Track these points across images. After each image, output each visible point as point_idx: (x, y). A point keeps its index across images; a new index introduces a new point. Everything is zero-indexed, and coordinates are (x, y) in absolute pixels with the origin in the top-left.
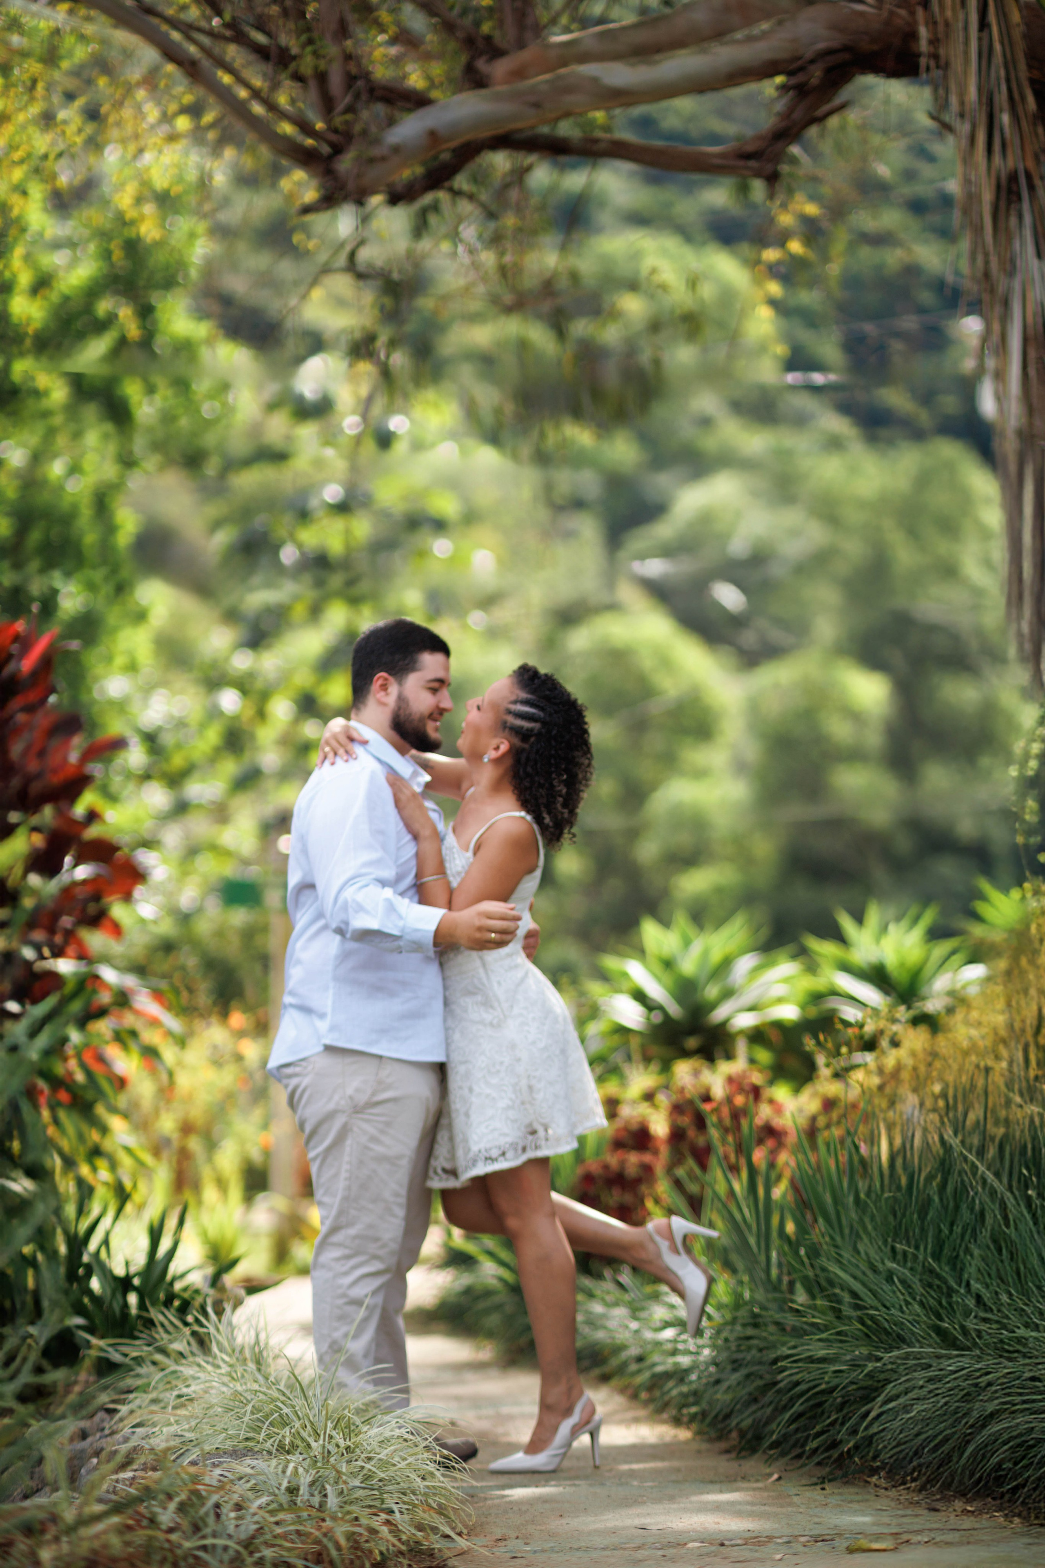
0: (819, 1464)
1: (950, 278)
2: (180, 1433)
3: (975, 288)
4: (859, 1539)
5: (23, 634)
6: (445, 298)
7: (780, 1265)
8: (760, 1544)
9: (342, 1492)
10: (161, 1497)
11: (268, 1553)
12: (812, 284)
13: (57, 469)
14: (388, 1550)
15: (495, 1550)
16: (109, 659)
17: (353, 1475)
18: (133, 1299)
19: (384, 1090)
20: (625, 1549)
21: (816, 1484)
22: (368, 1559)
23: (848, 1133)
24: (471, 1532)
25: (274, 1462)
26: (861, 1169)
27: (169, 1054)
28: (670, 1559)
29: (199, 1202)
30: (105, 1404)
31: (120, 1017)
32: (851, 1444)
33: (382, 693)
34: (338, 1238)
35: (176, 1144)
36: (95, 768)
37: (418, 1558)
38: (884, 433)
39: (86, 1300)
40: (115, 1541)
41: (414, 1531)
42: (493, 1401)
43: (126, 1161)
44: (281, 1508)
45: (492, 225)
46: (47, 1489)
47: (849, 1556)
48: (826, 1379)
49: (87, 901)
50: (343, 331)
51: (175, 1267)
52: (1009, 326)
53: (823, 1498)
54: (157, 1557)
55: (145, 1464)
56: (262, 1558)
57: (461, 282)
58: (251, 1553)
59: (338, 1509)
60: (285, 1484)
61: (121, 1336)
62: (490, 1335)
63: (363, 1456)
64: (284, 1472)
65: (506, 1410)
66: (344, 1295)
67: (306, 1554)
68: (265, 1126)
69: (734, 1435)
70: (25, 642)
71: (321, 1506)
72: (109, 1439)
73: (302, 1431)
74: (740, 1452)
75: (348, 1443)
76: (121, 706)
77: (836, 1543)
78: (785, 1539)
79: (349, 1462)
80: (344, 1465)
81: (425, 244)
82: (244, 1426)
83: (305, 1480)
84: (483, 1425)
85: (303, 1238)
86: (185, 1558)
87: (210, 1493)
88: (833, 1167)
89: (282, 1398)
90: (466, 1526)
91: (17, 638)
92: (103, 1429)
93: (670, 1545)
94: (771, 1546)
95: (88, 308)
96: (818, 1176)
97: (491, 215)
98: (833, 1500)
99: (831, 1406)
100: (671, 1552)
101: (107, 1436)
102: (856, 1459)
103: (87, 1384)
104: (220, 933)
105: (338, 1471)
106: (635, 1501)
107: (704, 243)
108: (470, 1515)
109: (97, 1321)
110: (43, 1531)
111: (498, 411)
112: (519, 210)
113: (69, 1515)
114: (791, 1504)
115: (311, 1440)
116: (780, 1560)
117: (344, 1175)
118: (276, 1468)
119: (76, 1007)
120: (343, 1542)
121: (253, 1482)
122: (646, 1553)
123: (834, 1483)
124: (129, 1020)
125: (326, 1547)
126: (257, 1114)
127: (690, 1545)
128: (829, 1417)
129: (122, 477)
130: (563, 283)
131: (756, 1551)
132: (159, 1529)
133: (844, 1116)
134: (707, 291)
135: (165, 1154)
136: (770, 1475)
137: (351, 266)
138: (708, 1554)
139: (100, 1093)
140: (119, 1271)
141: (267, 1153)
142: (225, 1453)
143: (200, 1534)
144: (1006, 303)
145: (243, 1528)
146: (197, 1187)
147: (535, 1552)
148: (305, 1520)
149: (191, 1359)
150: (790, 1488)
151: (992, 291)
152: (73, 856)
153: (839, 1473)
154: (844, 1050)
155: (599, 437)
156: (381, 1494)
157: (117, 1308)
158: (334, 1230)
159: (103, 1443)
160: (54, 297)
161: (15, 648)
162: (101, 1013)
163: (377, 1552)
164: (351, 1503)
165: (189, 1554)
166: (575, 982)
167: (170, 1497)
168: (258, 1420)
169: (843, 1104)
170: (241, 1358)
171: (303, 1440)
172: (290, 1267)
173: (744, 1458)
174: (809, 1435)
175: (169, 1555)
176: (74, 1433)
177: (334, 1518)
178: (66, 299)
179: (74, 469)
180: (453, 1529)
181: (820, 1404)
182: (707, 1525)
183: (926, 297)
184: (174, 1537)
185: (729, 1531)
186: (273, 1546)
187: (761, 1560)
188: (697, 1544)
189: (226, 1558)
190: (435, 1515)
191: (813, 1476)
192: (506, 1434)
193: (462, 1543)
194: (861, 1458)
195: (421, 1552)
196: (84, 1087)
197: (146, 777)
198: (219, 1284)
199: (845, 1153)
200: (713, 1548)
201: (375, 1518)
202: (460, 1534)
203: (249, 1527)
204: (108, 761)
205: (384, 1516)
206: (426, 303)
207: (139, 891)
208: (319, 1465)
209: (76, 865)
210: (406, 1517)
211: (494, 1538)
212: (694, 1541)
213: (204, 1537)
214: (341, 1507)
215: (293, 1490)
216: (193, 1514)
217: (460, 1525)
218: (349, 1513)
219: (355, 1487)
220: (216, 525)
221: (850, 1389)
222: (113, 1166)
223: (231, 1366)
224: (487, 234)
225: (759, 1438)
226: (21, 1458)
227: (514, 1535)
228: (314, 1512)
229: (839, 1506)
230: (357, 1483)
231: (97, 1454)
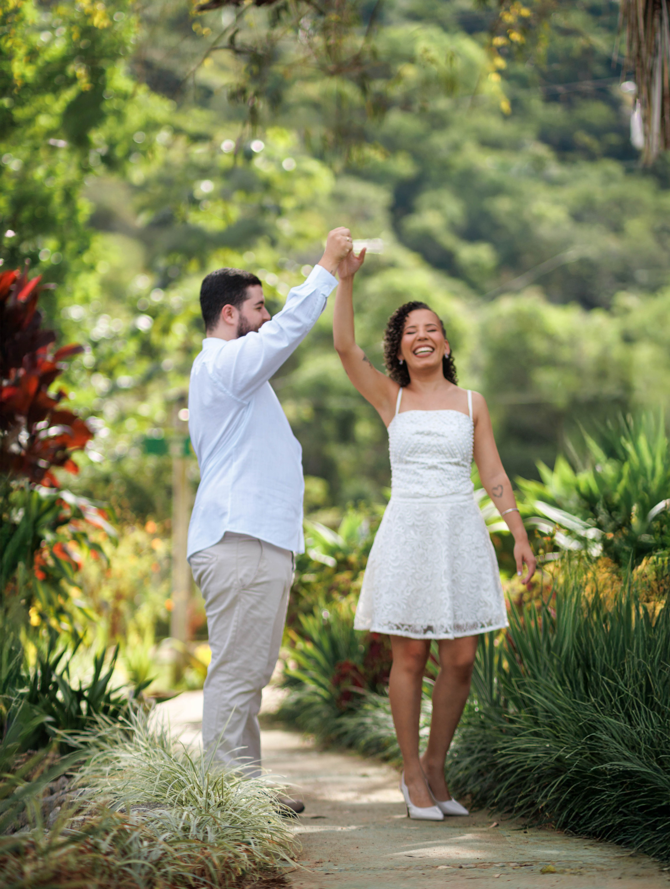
0: (523, 816)
1: (615, 57)
2: (114, 791)
3: (632, 64)
4: (549, 865)
5: (18, 278)
6: (291, 66)
7: (498, 689)
8: (485, 867)
9: (218, 831)
10: (102, 833)
11: (170, 869)
12: (525, 59)
13: (39, 173)
14: (246, 868)
15: (315, 869)
16: (71, 294)
17: (225, 820)
18: (84, 705)
19: (263, 576)
20: (398, 869)
21: (521, 829)
22: (234, 873)
23: (543, 604)
24: (299, 857)
25: (174, 811)
26: (551, 627)
27: (108, 548)
28: (427, 876)
29: (126, 643)
30: (65, 772)
31: (76, 525)
32: (543, 804)
33: (229, 318)
34: (225, 668)
35: (111, 606)
36: (62, 365)
37: (265, 874)
38: (570, 155)
39: (54, 705)
40: (72, 860)
41: (263, 856)
42: (313, 773)
43: (79, 616)
44: (178, 840)
45: (322, 20)
46: (28, 826)
47: (542, 876)
48: (528, 762)
49: (57, 450)
50: (225, 86)
51: (111, 685)
52: (653, 88)
53: (525, 838)
54: (100, 871)
55: (90, 811)
56: (166, 872)
57: (301, 56)
58: (159, 869)
59: (214, 841)
60: (181, 825)
61: (76, 728)
62: (312, 731)
63: (231, 808)
64: (181, 817)
65: (321, 779)
66: (227, 705)
67: (194, 870)
68: (169, 595)
69: (468, 797)
70: (20, 283)
71: (204, 840)
72: (68, 795)
73: (192, 791)
74: (472, 808)
75: (222, 800)
76: (78, 325)
77: (534, 867)
78: (501, 864)
79: (222, 811)
80: (219, 813)
81: (278, 31)
82: (155, 788)
83: (194, 823)
84: (308, 789)
85: (192, 667)
86: (117, 872)
87: (132, 830)
88: (533, 625)
89: (180, 771)
90: (296, 853)
91: (15, 281)
92: (64, 788)
93: (427, 867)
94: (492, 868)
95: (62, 70)
96: (524, 632)
97: (321, 13)
98: (532, 840)
99: (531, 779)
100: (427, 871)
101: (66, 793)
102: (547, 814)
103: (54, 759)
104: (140, 470)
105: (214, 818)
106: (405, 839)
107: (455, 32)
108: (299, 846)
109: (61, 719)
110: (26, 853)
111: (324, 139)
112: (339, 10)
113: (43, 844)
114: (505, 842)
115: (198, 797)
116: (498, 877)
117: (232, 629)
118: (175, 814)
119: (49, 517)
120: (217, 862)
121: (161, 823)
122: (412, 872)
123: (532, 829)
124: (82, 526)
125: (207, 866)
126: (164, 588)
127: (440, 867)
128: (529, 787)
129: (81, 178)
130: (367, 57)
131: (483, 872)
132: (101, 853)
133: (541, 593)
134: (458, 64)
135: (105, 612)
136: (491, 823)
137: (232, 44)
138: (452, 873)
139: (64, 573)
140: (75, 686)
141: (169, 612)
142: (143, 805)
143: (127, 857)
144: (651, 73)
145: (153, 853)
146: (125, 634)
147: (341, 870)
148: (194, 848)
149: (121, 744)
150: (504, 832)
151: (642, 66)
152: (48, 421)
153: (536, 822)
154: (541, 551)
155: (387, 156)
156: (243, 832)
157: (73, 710)
158: (222, 663)
159: (64, 797)
160: (40, 62)
161: (13, 287)
162: (65, 521)
163: (240, 869)
164: (223, 838)
165: (120, 869)
166: (368, 505)
167: (107, 833)
168: (164, 784)
169: (540, 586)
170: (152, 743)
171: (193, 797)
172: (184, 686)
173: (475, 811)
174: (516, 798)
175: (107, 869)
176: (46, 791)
177: (213, 847)
178: (48, 64)
179: (50, 174)
180: (288, 855)
181: (524, 778)
182: (451, 855)
183: (599, 69)
184: (110, 858)
185: (465, 859)
186: (173, 864)
187: (486, 878)
188: (445, 867)
189: (143, 872)
190: (276, 846)
191: (519, 824)
192: (322, 794)
193: (294, 864)
194: (550, 813)
195: (268, 870)
196: (54, 569)
197: (95, 370)
198: (139, 696)
199: (541, 617)
200: (454, 870)
201: (239, 847)
202: (292, 859)
203: (157, 853)
204: (70, 361)
205: (244, 846)
206: (278, 69)
207: (90, 444)
208: (203, 813)
209: (49, 427)
210: (258, 847)
211: (315, 861)
212: (442, 865)
213: (129, 859)
214: (216, 840)
215: (186, 829)
216: (122, 843)
217: (293, 853)
218: (221, 844)
219: (226, 828)
220: (141, 209)
221: (543, 768)
222: (71, 619)
223: (146, 749)
224: (319, 25)
225: (484, 799)
226: (12, 806)
227: (327, 860)
228: (199, 844)
229: (536, 843)
230: (227, 825)
231: (60, 804)
